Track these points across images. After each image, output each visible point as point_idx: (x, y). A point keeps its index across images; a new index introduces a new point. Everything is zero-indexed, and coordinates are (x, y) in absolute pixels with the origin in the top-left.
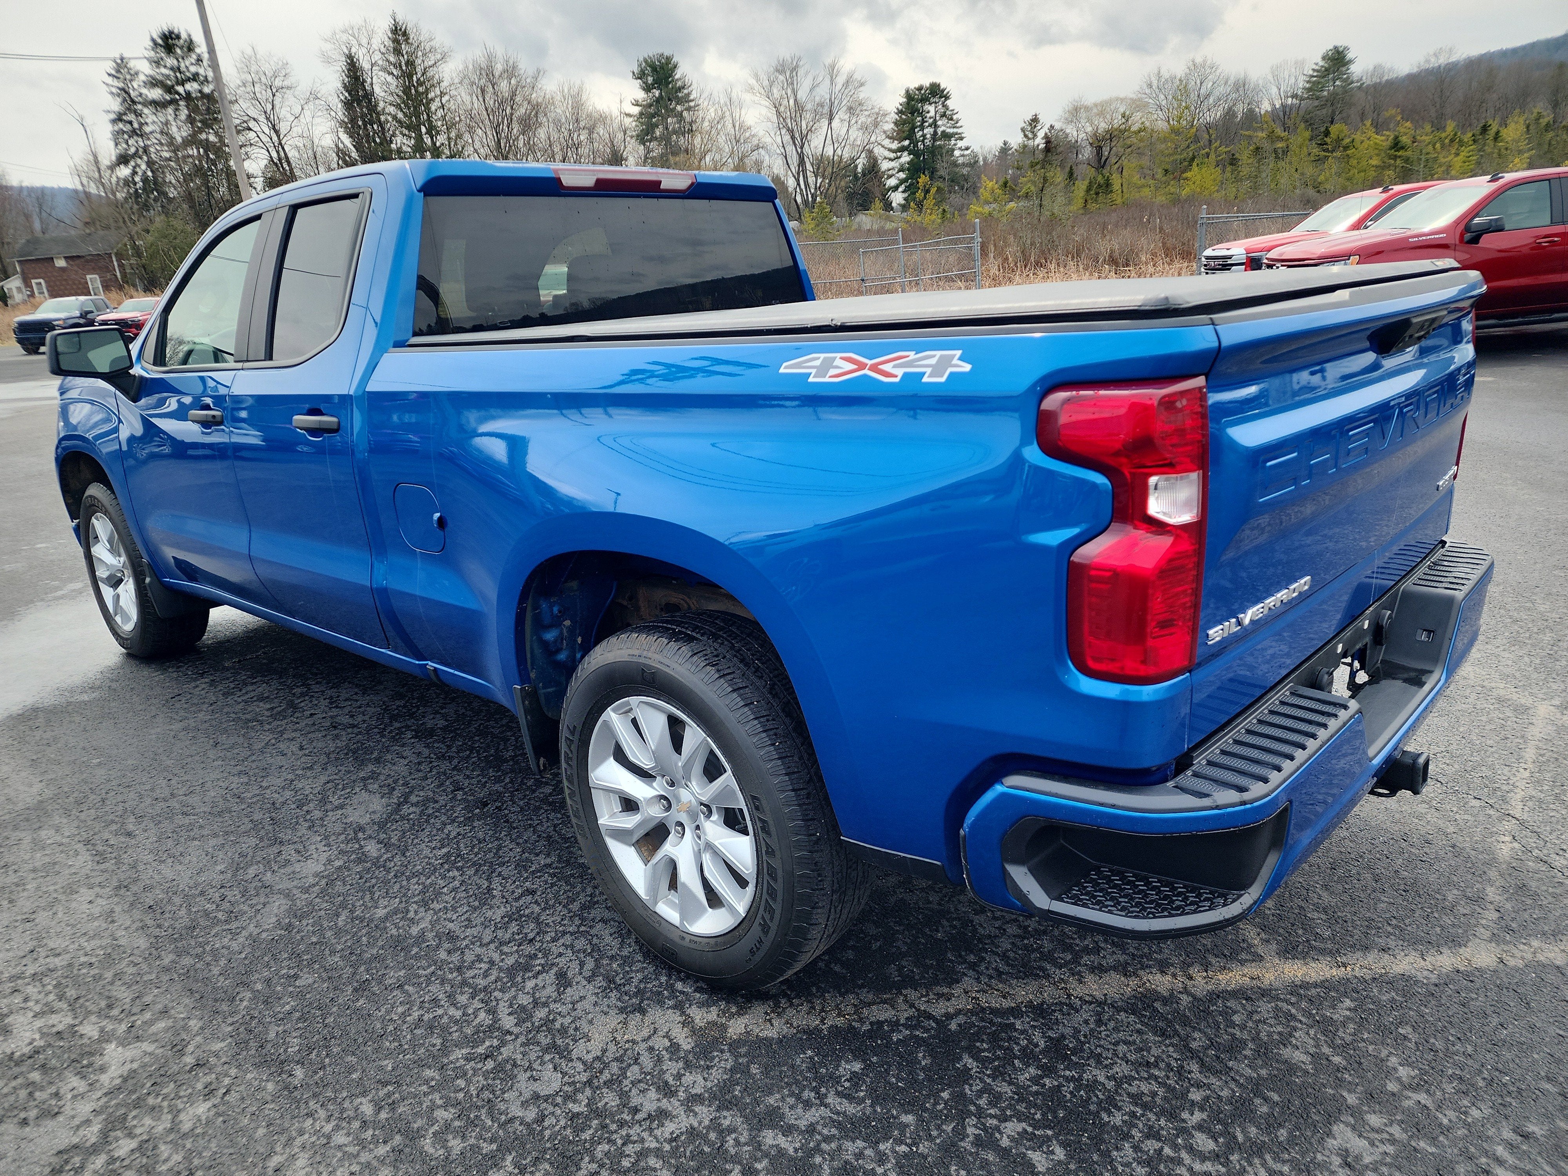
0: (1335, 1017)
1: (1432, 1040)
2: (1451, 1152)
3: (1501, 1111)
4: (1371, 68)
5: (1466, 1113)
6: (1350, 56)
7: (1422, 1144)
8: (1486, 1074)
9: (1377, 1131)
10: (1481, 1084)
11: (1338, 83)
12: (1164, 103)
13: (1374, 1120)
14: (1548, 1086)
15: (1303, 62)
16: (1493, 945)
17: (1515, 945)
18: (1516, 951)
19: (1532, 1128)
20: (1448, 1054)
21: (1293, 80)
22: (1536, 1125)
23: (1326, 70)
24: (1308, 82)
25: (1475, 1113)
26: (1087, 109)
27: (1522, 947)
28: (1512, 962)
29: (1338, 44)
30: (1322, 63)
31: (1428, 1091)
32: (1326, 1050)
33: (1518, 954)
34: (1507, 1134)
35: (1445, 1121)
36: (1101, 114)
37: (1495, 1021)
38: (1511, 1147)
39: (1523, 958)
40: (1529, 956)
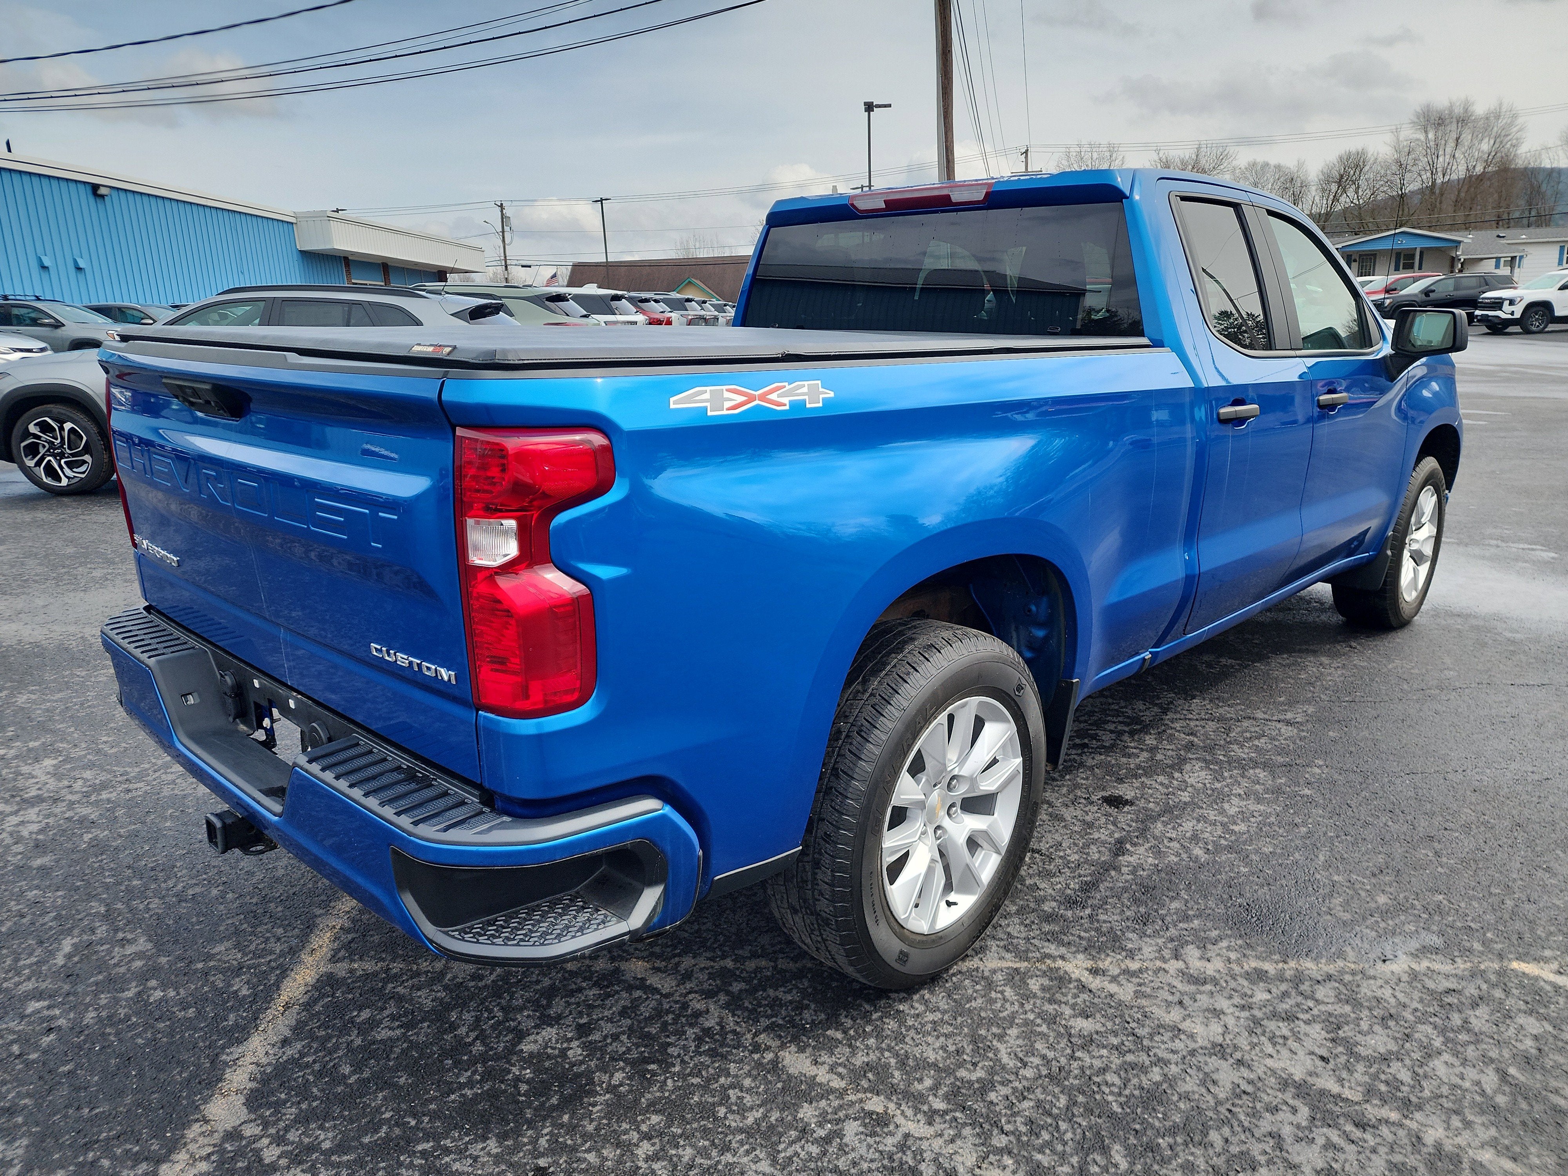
0: (237, 980)
1: (168, 1023)
2: (80, 988)
3: (78, 1028)
5: (96, 1009)
7: (100, 977)
8: (112, 1038)
9: (129, 962)
10: (108, 1030)
13: (138, 964)
14: (66, 1068)
16: (229, 1129)
17: (215, 1146)
18: (206, 1141)
19: (52, 1037)
20: (147, 1026)
22: (52, 1040)
25: (93, 1014)
27: (210, 1150)
28: (196, 1128)
31: (131, 998)
32: (212, 964)
33: (201, 1141)
34: (62, 1022)
35: (102, 996)
37: (149, 1073)
38: (53, 1018)
39: (194, 1140)
40: (192, 1147)
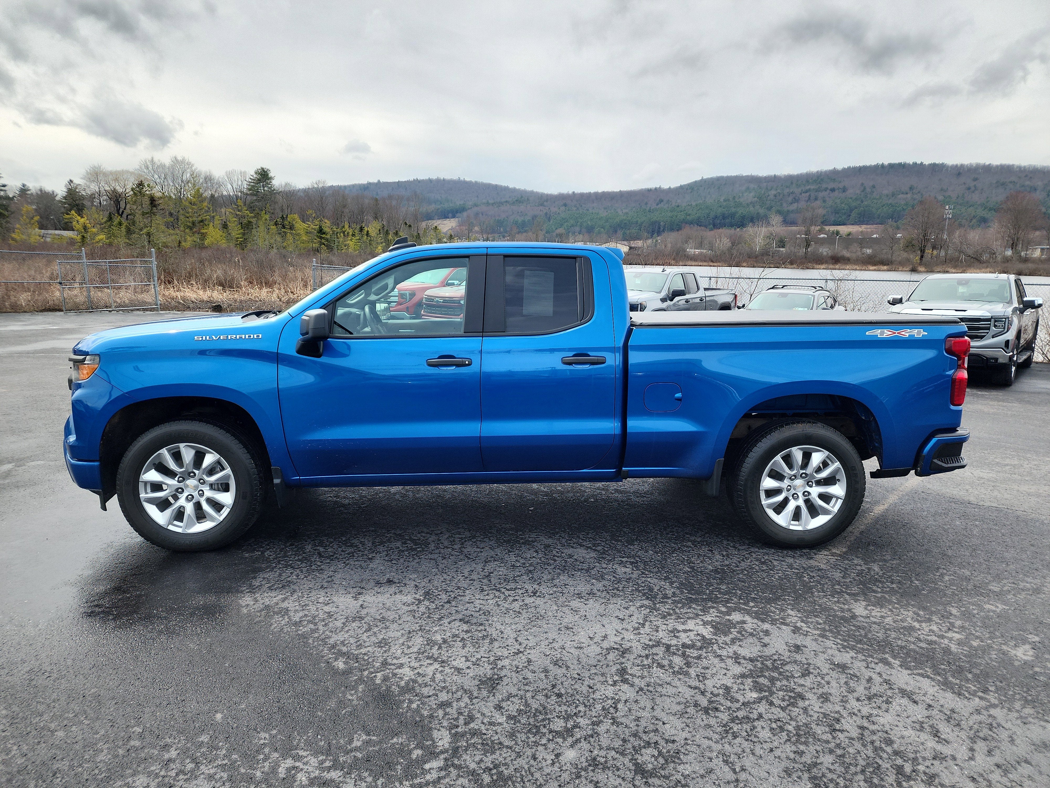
4: (283, 184)
6: (271, 174)
11: (266, 189)
12: (158, 181)
15: (245, 172)
21: (240, 183)
23: (259, 180)
24: (249, 185)
26: (105, 174)
29: (264, 167)
30: (255, 176)
36: (116, 180)
